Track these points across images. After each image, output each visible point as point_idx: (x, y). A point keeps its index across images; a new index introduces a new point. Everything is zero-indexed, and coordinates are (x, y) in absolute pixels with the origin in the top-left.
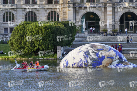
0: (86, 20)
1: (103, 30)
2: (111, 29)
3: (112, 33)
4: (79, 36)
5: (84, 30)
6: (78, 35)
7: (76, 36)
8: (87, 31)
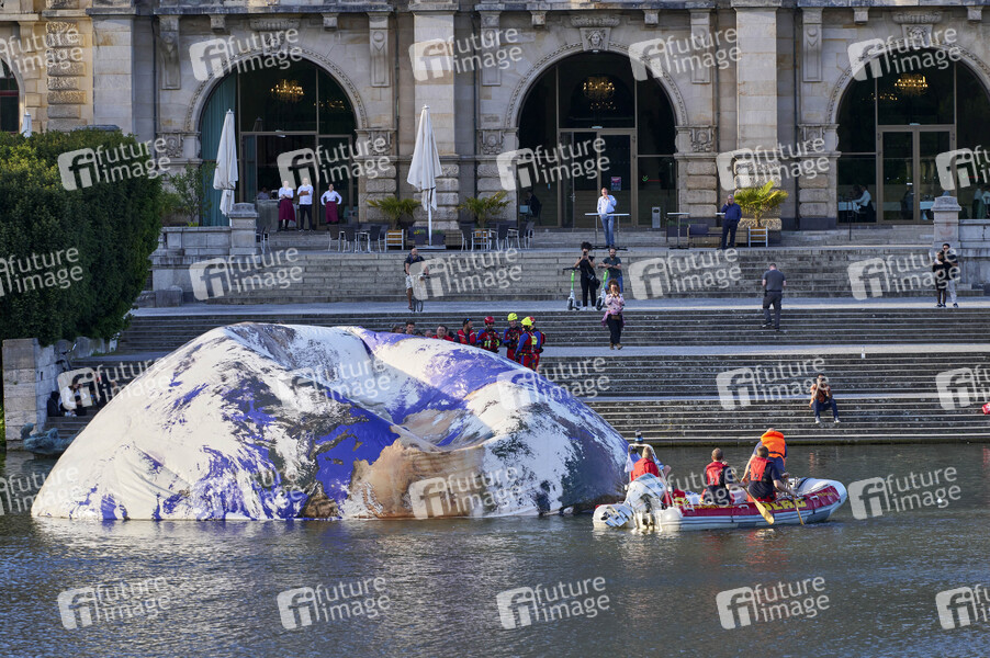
0: (242, 125)
1: (386, 207)
2: (451, 198)
3: (454, 226)
4: (181, 253)
5: (226, 204)
6: (174, 242)
7: (160, 250)
8: (247, 209)
